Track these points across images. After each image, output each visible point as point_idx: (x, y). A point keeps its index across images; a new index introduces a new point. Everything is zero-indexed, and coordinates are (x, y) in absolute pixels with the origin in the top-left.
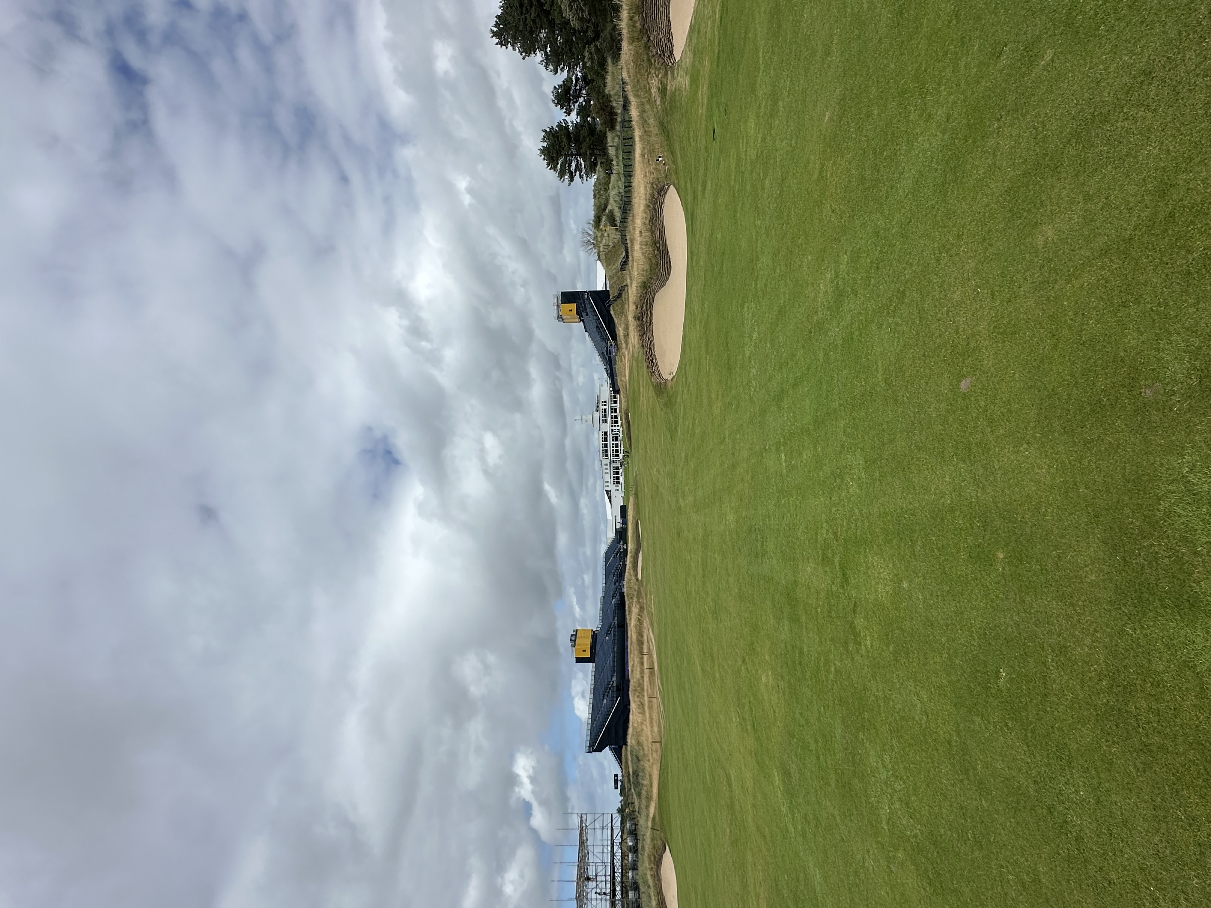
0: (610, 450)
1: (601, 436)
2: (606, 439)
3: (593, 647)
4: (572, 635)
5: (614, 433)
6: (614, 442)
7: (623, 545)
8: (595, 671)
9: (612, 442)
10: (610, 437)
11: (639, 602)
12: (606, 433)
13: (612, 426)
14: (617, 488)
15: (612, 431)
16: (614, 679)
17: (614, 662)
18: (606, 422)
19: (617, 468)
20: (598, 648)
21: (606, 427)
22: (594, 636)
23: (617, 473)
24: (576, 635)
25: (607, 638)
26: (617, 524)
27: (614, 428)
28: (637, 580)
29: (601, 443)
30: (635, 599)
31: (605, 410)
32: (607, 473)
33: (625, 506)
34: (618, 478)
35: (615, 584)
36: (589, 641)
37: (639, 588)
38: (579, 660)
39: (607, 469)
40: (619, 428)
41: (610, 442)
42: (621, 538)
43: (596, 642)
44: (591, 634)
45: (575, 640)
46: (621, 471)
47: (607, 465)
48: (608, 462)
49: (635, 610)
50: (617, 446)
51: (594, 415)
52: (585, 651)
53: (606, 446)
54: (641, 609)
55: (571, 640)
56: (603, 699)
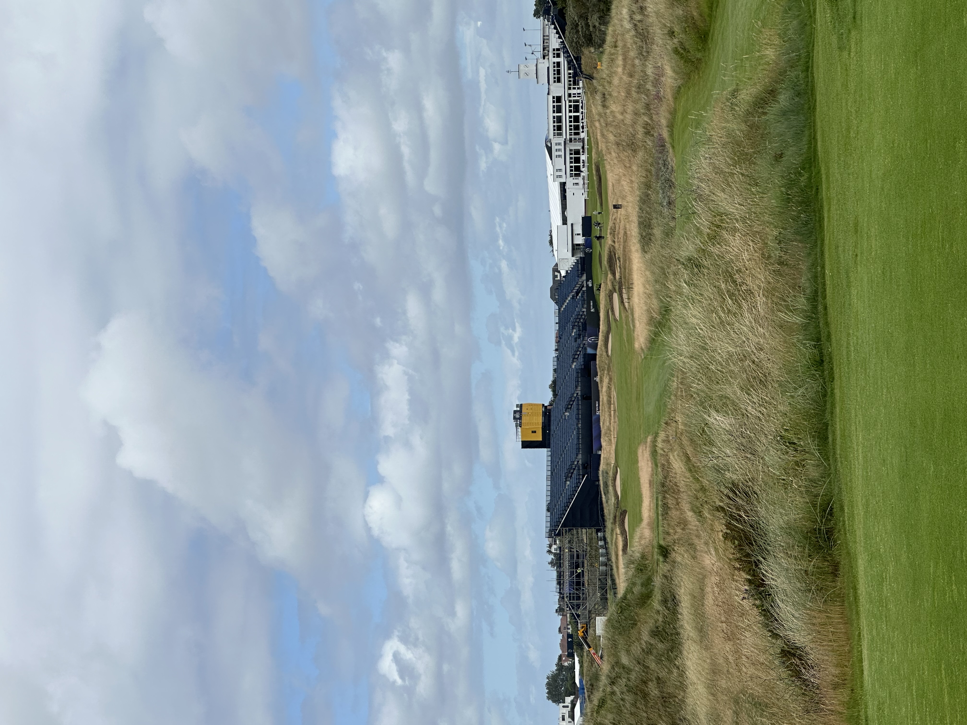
0: (566, 124)
1: (551, 104)
2: (559, 109)
3: (546, 426)
4: (515, 412)
5: (572, 99)
6: (572, 114)
7: (587, 280)
8: (551, 456)
9: (568, 114)
10: (565, 105)
11: (609, 374)
12: (559, 99)
13: (570, 89)
14: (576, 181)
15: (570, 95)
16: (580, 456)
17: (578, 439)
18: (559, 80)
19: (577, 152)
20: (553, 427)
21: (558, 90)
22: (547, 413)
23: (577, 160)
24: (520, 411)
25: (567, 414)
26: (576, 237)
27: (572, 91)
28: (608, 356)
29: (551, 115)
30: (606, 372)
31: (558, 64)
32: (560, 156)
33: (590, 218)
34: (577, 169)
35: (576, 341)
36: (539, 420)
37: (609, 364)
38: (526, 445)
39: (559, 150)
40: (579, 91)
41: (566, 114)
42: (583, 269)
43: (549, 421)
44: (541, 410)
45: (520, 418)
46: (583, 157)
47: (559, 144)
48: (561, 140)
49: (606, 380)
50: (576, 119)
51: (539, 66)
52: (534, 432)
53: (559, 119)
54: (610, 379)
55: (515, 418)
56: (566, 481)
